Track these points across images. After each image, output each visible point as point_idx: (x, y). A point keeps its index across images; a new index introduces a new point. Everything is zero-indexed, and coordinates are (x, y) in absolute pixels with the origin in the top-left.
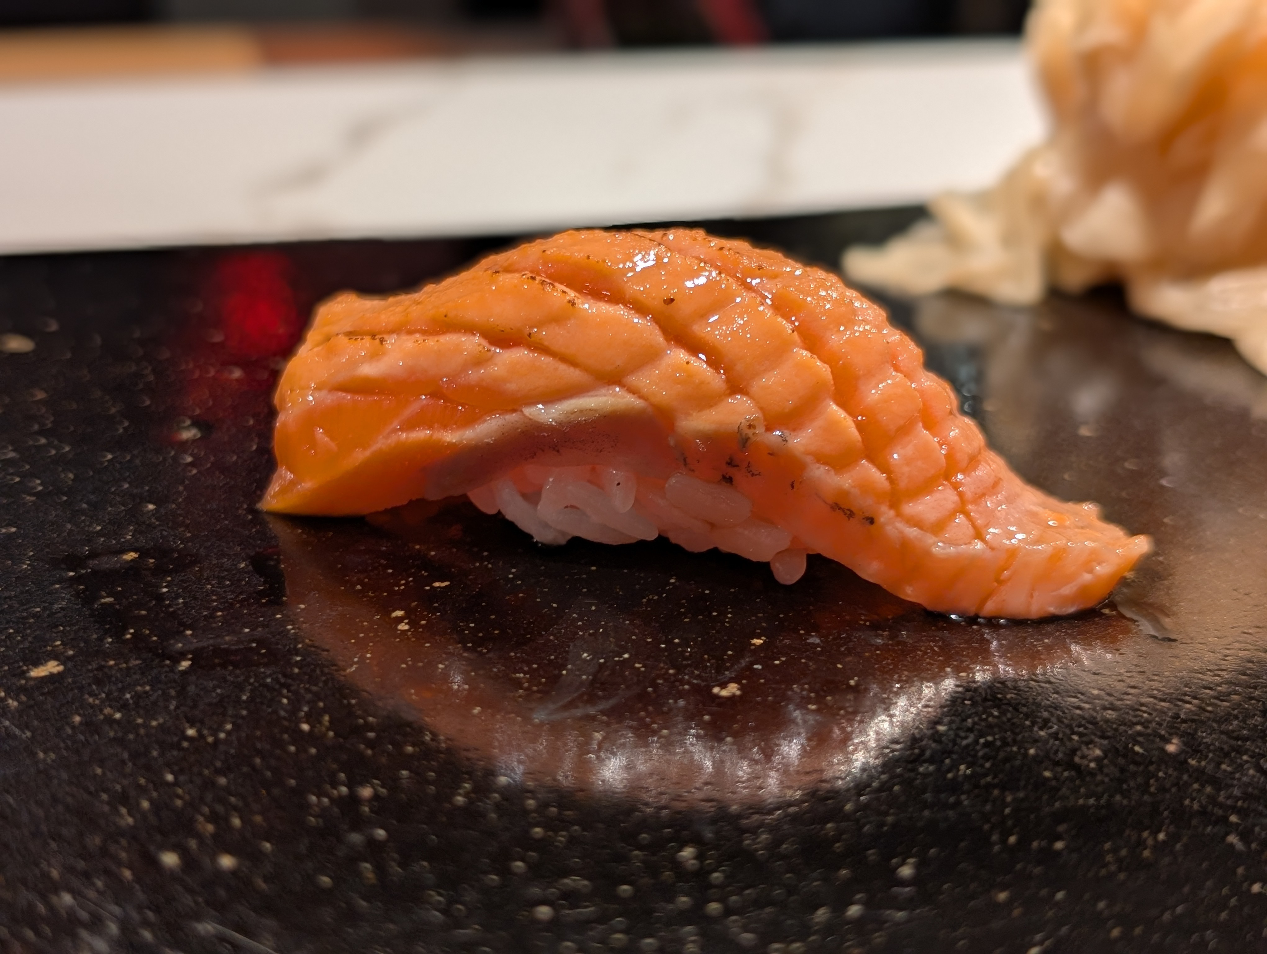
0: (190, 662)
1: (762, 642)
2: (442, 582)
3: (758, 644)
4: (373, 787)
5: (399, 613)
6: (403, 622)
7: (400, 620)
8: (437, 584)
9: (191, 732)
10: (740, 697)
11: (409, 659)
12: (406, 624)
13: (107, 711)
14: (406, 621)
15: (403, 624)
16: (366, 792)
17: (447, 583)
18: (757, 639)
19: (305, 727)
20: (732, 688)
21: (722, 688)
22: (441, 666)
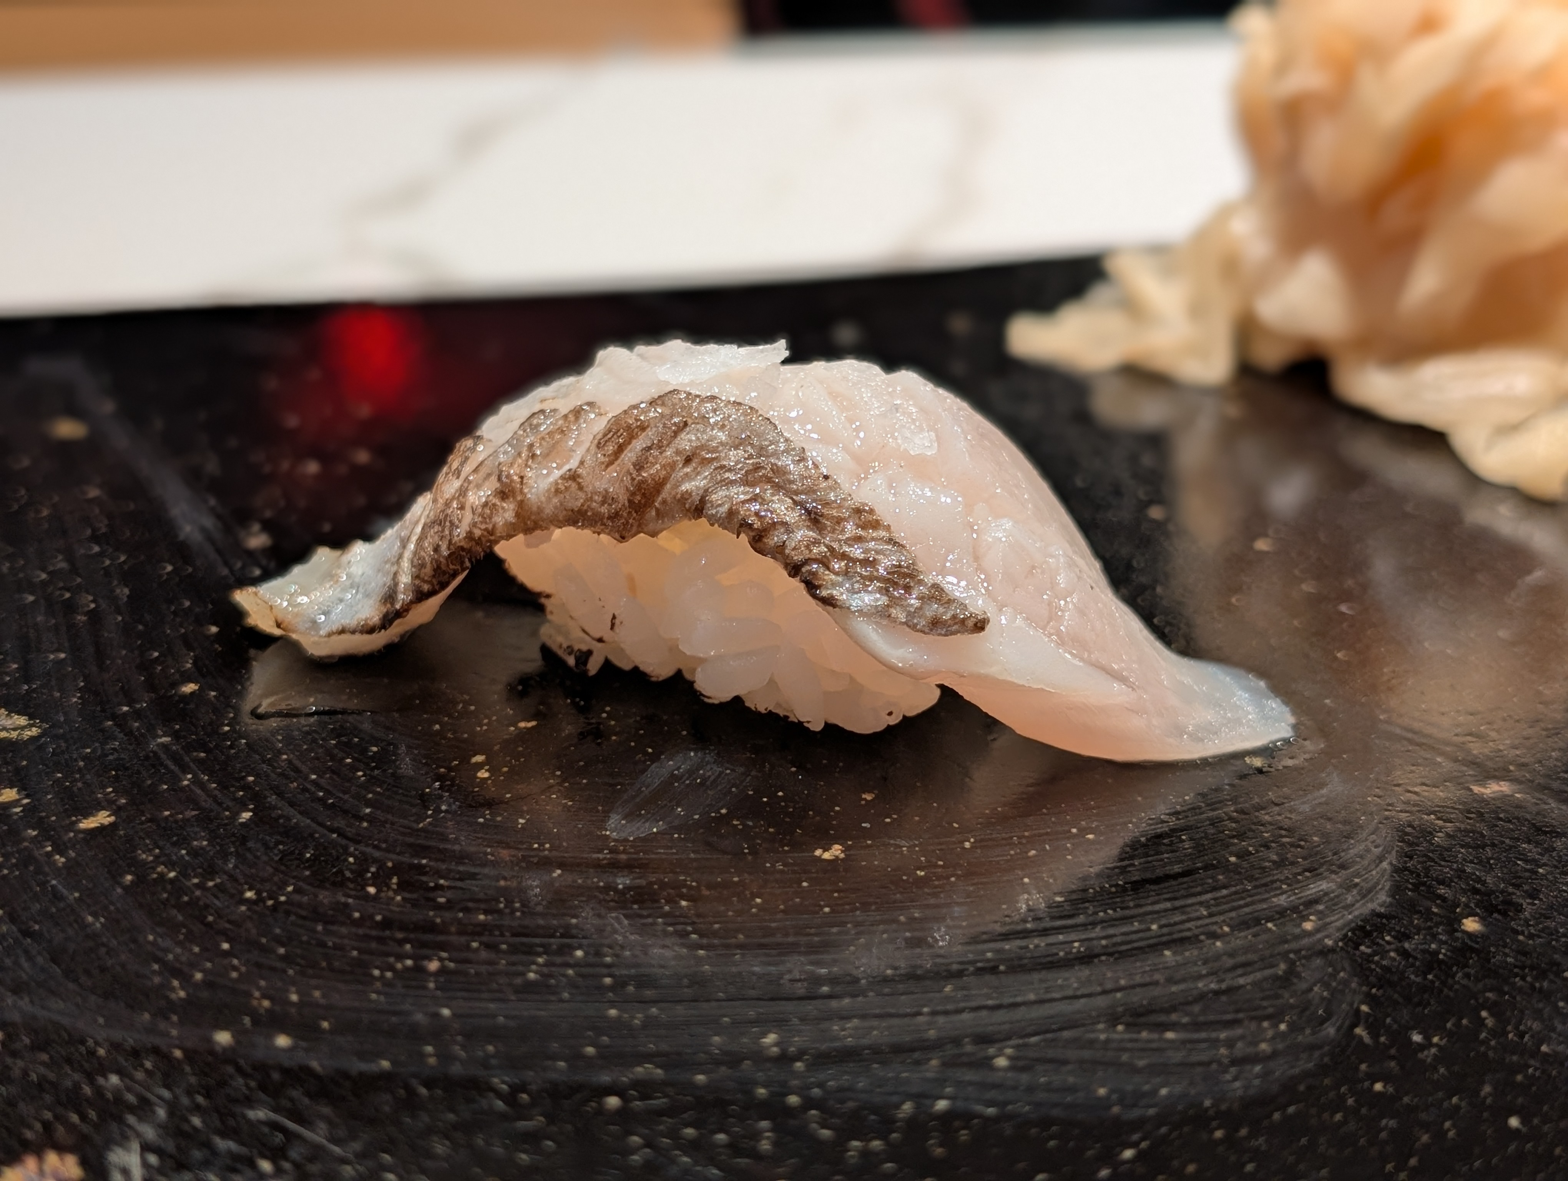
0: (251, 814)
1: (873, 796)
2: (529, 722)
3: (868, 799)
4: (441, 960)
5: (480, 758)
6: (483, 769)
7: (479, 766)
8: (522, 725)
9: (249, 894)
10: (844, 860)
12: (486, 771)
13: (161, 868)
14: (487, 767)
15: (483, 771)
16: (433, 966)
17: (533, 723)
18: (869, 793)
19: (372, 890)
20: (836, 851)
21: (826, 850)
22: (521, 821)
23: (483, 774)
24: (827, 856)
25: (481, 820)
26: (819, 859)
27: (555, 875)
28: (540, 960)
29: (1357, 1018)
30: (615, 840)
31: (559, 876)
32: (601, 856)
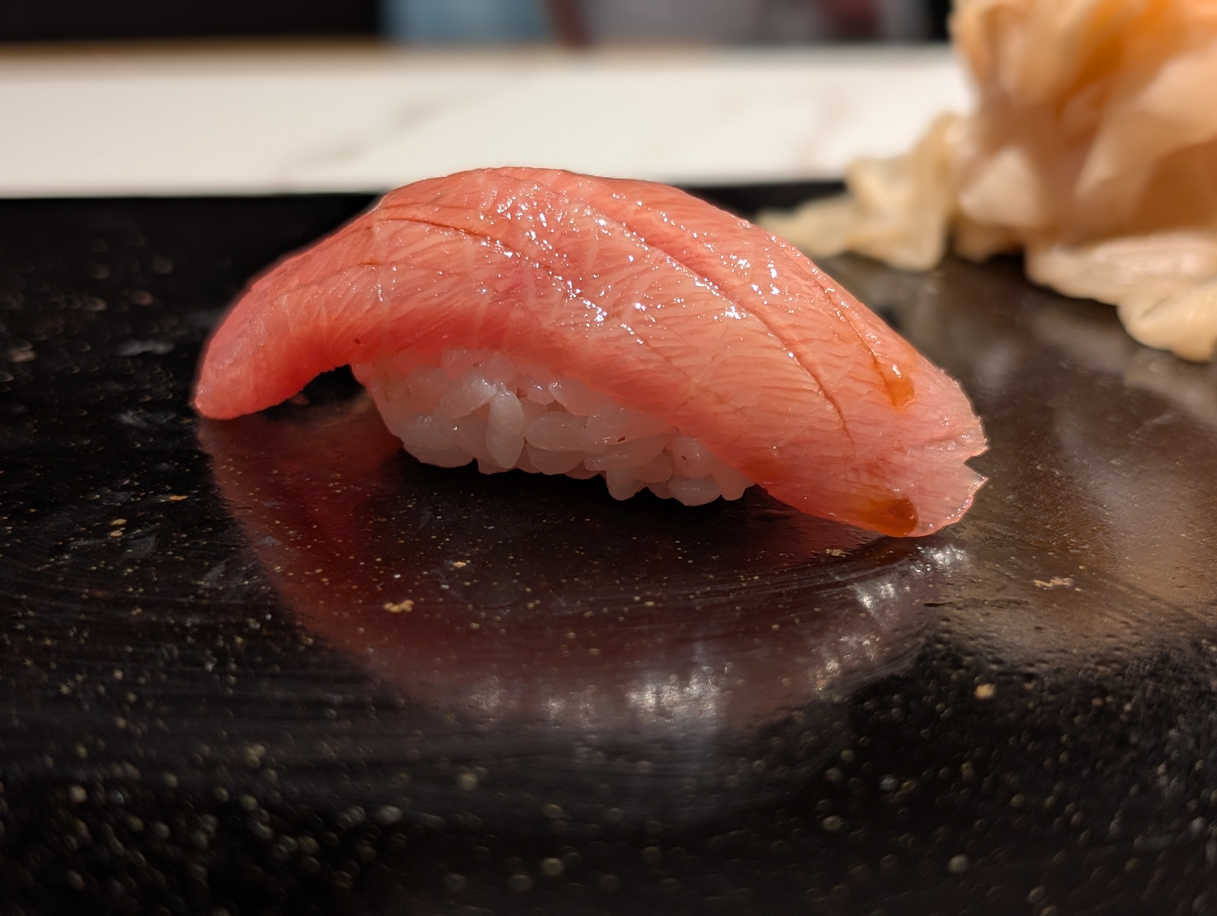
1: (464, 564)
2: (179, 494)
3: (459, 566)
5: (121, 521)
6: (119, 530)
7: (117, 527)
8: (173, 498)
10: (410, 613)
11: (103, 562)
12: (121, 531)
14: (123, 529)
15: (119, 531)
17: (184, 497)
18: (461, 561)
20: (407, 605)
21: (396, 603)
22: (130, 570)
23: (116, 534)
24: (395, 609)
25: (94, 568)
26: (387, 612)
27: (134, 613)
28: (79, 678)
29: (835, 761)
30: (206, 589)
31: (138, 614)
32: (184, 600)
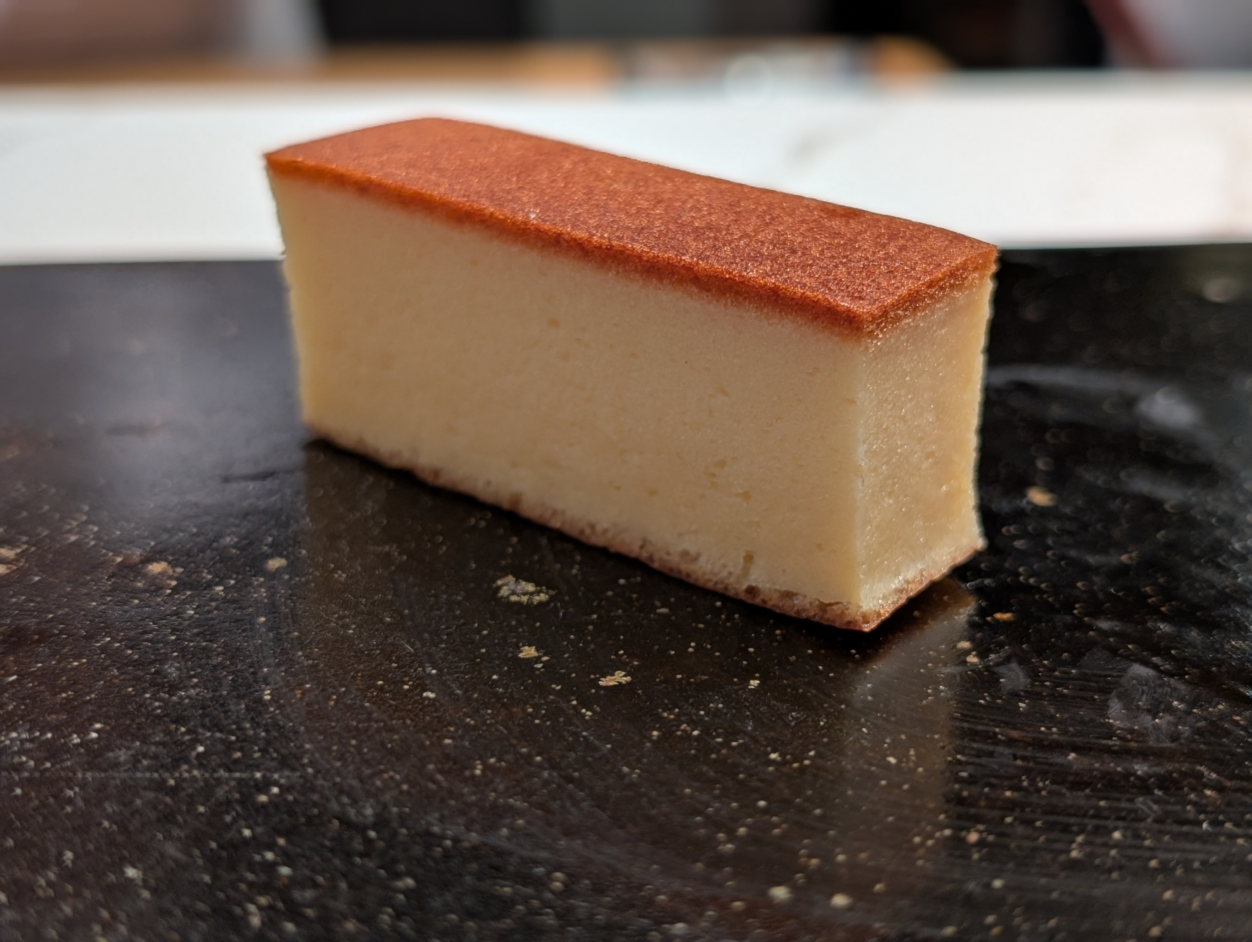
0: (758, 682)
4: (978, 831)
5: (965, 645)
6: (971, 654)
7: (967, 652)
8: (998, 616)
9: (773, 756)
11: (986, 694)
12: (974, 656)
13: (684, 726)
14: (974, 653)
16: (973, 837)
17: (1010, 615)
19: (892, 760)
22: (1022, 705)
23: (973, 659)
25: (983, 702)
27: (1071, 758)
28: (1079, 839)
30: (1120, 729)
31: (1076, 760)
32: (1110, 742)
